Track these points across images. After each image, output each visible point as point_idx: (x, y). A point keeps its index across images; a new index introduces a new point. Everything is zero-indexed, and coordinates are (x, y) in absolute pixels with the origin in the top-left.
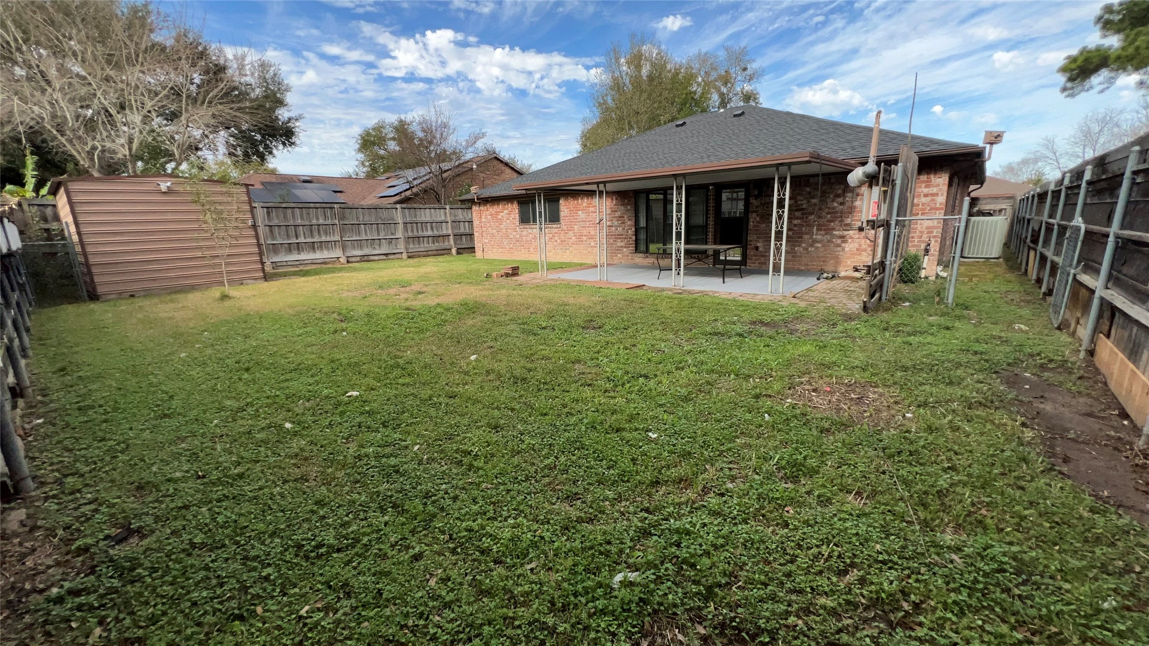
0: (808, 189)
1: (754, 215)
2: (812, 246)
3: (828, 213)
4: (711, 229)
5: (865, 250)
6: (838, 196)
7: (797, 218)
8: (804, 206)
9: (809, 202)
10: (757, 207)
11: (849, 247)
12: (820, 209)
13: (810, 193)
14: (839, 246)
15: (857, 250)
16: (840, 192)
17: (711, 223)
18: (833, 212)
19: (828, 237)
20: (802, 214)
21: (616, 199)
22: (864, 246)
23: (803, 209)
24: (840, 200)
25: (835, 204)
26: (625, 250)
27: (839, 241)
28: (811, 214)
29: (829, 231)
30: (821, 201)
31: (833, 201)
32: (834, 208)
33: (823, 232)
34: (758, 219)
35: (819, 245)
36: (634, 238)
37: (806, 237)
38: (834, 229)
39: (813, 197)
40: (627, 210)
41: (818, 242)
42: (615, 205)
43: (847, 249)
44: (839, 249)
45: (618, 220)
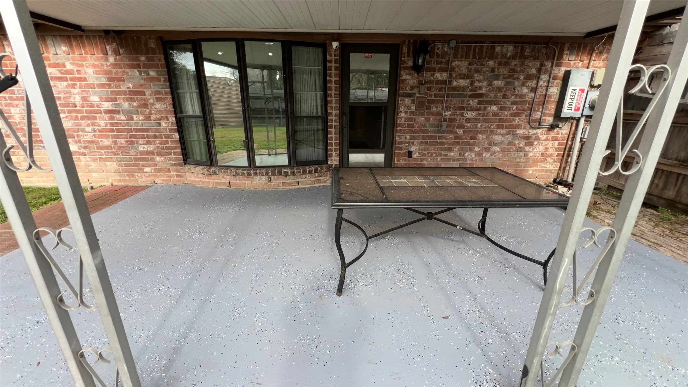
0: (491, 63)
1: (407, 101)
2: (487, 150)
3: (514, 103)
4: (334, 121)
5: (551, 156)
6: (529, 77)
7: (472, 109)
8: (484, 91)
9: (490, 84)
10: (412, 88)
11: (536, 151)
12: (504, 96)
13: (493, 70)
14: (521, 149)
15: (542, 155)
16: (534, 71)
17: (334, 111)
18: (520, 100)
19: (510, 137)
20: (479, 103)
21: (116, 53)
22: (551, 150)
23: (481, 95)
24: (532, 84)
25: (525, 90)
26: (158, 159)
27: (522, 143)
28: (491, 103)
29: (512, 129)
30: (507, 84)
31: (523, 85)
32: (523, 96)
33: (504, 131)
34: (413, 108)
35: (497, 149)
36: (176, 136)
37: (481, 137)
38: (518, 127)
39: (497, 78)
40: (152, 79)
41: (495, 144)
42: (114, 65)
43: (531, 154)
44: (522, 154)
45: (131, 100)
